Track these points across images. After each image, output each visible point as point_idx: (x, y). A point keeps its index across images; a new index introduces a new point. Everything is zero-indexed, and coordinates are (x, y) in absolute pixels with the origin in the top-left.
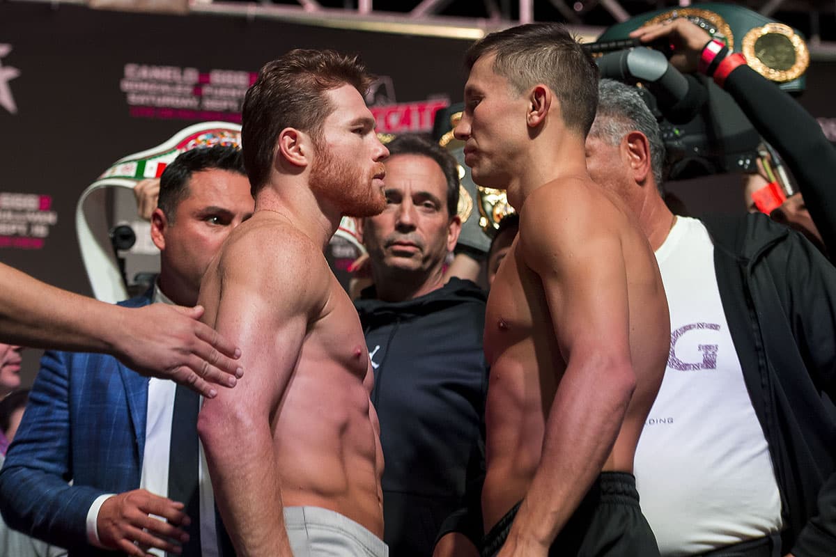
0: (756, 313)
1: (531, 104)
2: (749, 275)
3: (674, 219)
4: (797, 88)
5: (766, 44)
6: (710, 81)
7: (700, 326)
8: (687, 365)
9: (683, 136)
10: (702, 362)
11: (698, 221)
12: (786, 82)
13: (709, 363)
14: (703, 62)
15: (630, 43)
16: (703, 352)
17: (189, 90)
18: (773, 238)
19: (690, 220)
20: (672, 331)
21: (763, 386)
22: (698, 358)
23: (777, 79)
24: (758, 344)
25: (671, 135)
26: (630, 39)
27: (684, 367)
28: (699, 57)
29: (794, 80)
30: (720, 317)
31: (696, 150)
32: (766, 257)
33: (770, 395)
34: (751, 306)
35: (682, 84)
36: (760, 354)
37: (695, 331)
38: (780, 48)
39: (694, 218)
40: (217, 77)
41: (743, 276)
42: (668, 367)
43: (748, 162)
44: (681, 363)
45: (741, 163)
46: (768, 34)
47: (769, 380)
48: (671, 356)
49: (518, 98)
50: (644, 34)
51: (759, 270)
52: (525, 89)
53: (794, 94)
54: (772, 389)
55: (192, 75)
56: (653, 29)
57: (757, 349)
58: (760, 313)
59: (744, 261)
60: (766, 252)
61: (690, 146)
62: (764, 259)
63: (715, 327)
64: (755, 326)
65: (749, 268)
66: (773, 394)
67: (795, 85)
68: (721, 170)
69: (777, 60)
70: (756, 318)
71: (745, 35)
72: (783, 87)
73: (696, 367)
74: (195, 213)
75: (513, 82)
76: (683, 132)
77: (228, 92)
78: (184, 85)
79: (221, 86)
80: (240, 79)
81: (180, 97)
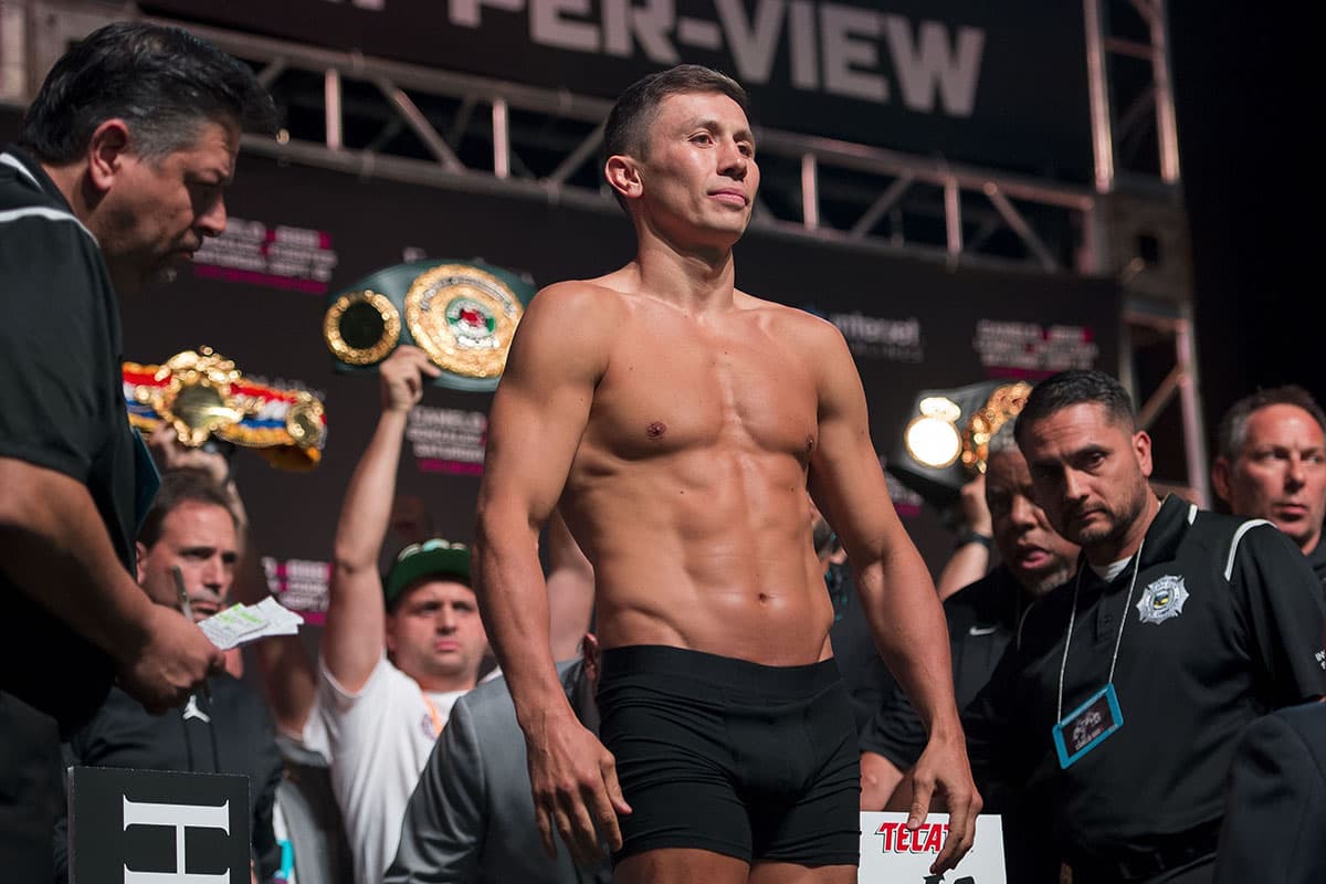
17: (257, 248)
40: (286, 235)
55: (257, 231)
77: (296, 254)
78: (250, 242)
79: (288, 246)
80: (309, 239)
81: (245, 257)
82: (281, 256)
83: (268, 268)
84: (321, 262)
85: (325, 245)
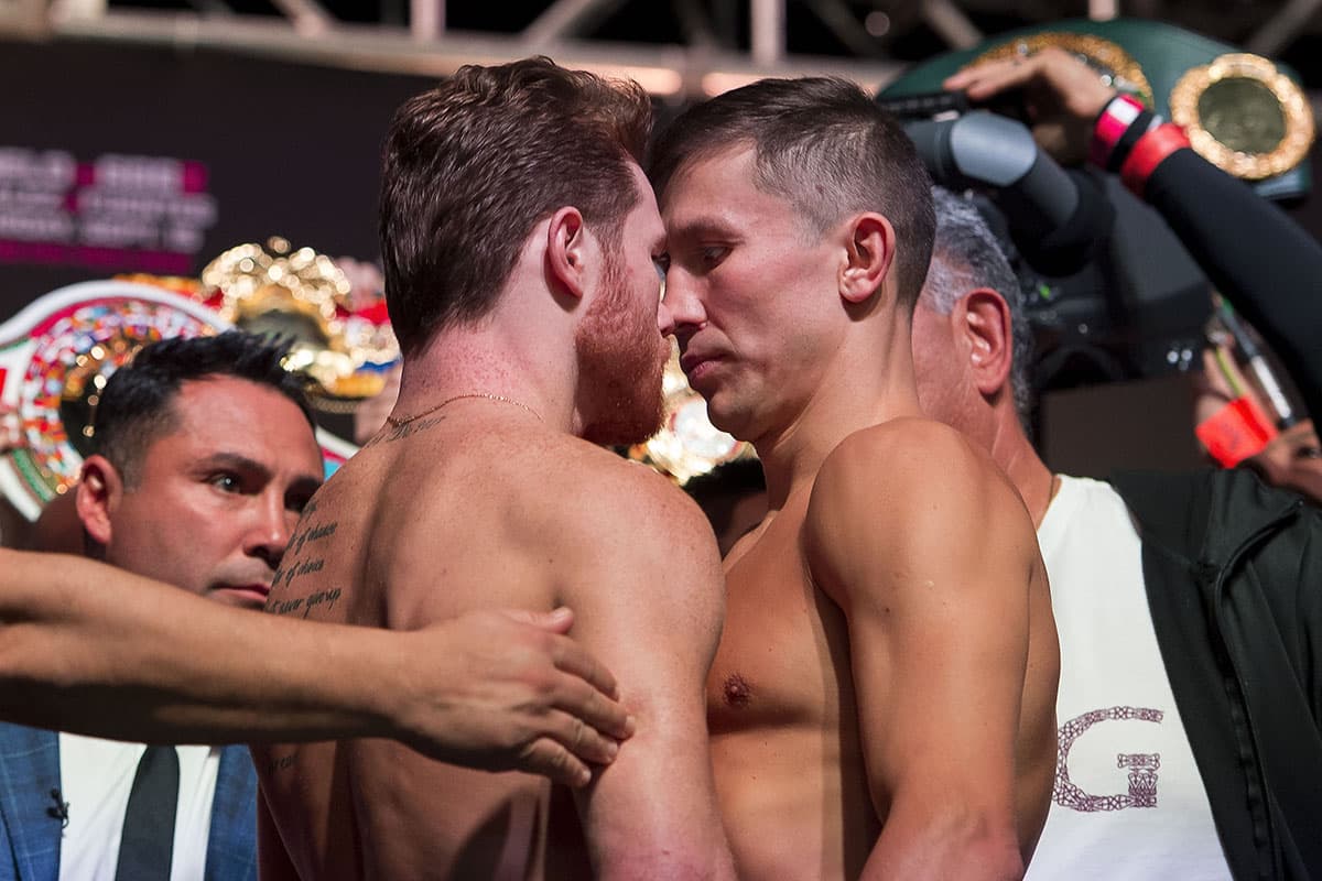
0: (1237, 685)
1: (845, 253)
2: (1218, 601)
3: (1053, 481)
4: (1295, 189)
5: (1223, 100)
6: (1113, 184)
7: (1121, 713)
8: (1095, 798)
9: (1058, 300)
10: (1127, 794)
11: (1105, 486)
12: (1272, 177)
13: (1143, 795)
14: (1099, 142)
15: (946, 101)
16: (1127, 770)
17: (56, 200)
18: (1267, 522)
19: (1087, 483)
20: (1060, 724)
21: (1258, 843)
22: (1119, 784)
23: (1252, 175)
24: (1245, 751)
25: (1034, 298)
26: (946, 93)
27: (1088, 804)
28: (1090, 131)
29: (1286, 173)
30: (1162, 695)
31: (1084, 329)
32: (1253, 561)
33: (1274, 863)
34: (1226, 668)
35: (1065, 190)
36: (1250, 772)
37: (1108, 723)
38: (1252, 106)
39: (1097, 478)
40: (116, 173)
41: (1205, 606)
42: (1054, 804)
43: (1188, 355)
44: (1081, 796)
45: (1173, 357)
46: (1223, 80)
47: (1270, 828)
48: (1059, 779)
49: (818, 244)
50: (975, 82)
51: (1240, 589)
52: (830, 223)
53: (1288, 203)
54: (1277, 851)
55: (58, 169)
56: (993, 73)
57: (1242, 763)
58: (1245, 684)
59: (1205, 571)
60: (1253, 551)
61: (1072, 320)
62: (1250, 566)
63: (1152, 715)
64: (1235, 713)
65: (1217, 587)
66: (1279, 859)
67: (1291, 183)
68: (1133, 374)
69: (1248, 133)
70: (1238, 695)
71: (1174, 85)
72: (1264, 190)
73: (1113, 803)
74: (188, 465)
75: (805, 209)
76: (1057, 291)
77: (134, 205)
78: (41, 190)
79: (119, 192)
80: (162, 176)
81: (30, 216)
82: (104, 210)
83: (76, 234)
84: (182, 216)
85: (190, 187)
